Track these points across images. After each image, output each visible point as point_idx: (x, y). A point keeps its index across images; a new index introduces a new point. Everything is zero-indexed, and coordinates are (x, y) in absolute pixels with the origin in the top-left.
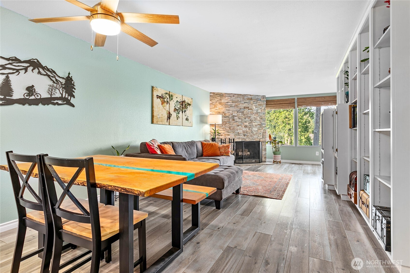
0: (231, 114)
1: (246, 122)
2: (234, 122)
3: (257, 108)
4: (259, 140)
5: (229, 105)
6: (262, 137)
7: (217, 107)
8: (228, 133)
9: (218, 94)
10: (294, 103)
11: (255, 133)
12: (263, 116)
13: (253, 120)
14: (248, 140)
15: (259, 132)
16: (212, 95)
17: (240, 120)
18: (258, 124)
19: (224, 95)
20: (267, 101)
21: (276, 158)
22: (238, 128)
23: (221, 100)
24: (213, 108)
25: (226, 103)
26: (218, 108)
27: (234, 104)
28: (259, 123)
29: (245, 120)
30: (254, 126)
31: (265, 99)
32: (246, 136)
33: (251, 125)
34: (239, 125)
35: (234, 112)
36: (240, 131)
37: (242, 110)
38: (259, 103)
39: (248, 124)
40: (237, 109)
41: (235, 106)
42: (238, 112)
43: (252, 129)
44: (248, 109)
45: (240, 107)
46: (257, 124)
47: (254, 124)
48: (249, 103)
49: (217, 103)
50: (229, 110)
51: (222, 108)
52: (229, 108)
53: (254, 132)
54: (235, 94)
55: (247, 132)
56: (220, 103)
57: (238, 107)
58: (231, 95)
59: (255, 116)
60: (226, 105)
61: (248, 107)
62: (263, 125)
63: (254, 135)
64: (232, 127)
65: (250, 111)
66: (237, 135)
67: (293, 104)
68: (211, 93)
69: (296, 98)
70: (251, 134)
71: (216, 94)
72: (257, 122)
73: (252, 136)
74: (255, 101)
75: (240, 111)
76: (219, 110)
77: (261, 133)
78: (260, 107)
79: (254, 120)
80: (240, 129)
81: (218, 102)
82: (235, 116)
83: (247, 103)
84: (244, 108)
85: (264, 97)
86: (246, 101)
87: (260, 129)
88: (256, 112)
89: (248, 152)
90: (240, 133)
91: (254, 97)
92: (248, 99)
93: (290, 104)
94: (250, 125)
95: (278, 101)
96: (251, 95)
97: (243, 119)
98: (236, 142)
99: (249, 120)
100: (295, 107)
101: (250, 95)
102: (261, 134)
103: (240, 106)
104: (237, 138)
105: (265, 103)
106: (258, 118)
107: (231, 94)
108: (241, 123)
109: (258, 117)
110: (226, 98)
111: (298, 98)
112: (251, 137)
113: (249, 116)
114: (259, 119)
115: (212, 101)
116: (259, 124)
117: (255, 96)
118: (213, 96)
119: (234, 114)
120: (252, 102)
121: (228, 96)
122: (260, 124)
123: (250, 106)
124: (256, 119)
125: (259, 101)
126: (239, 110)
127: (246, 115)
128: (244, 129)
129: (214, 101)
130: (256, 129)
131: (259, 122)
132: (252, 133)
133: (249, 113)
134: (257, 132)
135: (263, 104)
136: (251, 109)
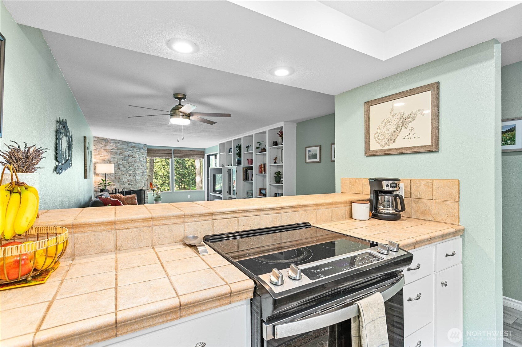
0: (116, 162)
2: (119, 170)
3: (140, 156)
4: (141, 188)
5: (114, 152)
6: (144, 185)
7: (102, 153)
8: (113, 183)
9: (102, 139)
12: (145, 164)
13: (136, 169)
14: (132, 189)
16: (96, 139)
17: (125, 169)
19: (109, 141)
20: (148, 150)
23: (106, 146)
24: (97, 155)
25: (111, 150)
26: (103, 155)
27: (119, 152)
28: (141, 172)
29: (129, 169)
30: (138, 174)
31: (146, 148)
32: (131, 185)
34: (124, 174)
35: (119, 160)
36: (124, 180)
37: (127, 158)
38: (141, 152)
40: (122, 157)
41: (120, 153)
42: (123, 160)
43: (135, 177)
44: (132, 157)
45: (125, 155)
47: (137, 172)
48: (133, 151)
49: (102, 150)
50: (114, 158)
51: (107, 156)
52: (114, 155)
53: (137, 180)
54: (120, 141)
56: (105, 150)
57: (123, 154)
58: (116, 142)
60: (111, 152)
61: (132, 155)
62: (145, 174)
63: (137, 184)
65: (133, 159)
66: (122, 185)
67: (170, 154)
68: (95, 137)
69: (172, 149)
70: (135, 183)
71: (101, 139)
72: (140, 170)
75: (125, 158)
76: (104, 157)
78: (142, 155)
80: (125, 178)
81: (102, 148)
82: (121, 164)
83: (131, 150)
84: (129, 156)
85: (145, 146)
86: (130, 149)
87: (143, 177)
88: (138, 160)
90: (125, 182)
92: (132, 147)
93: (168, 154)
94: (134, 174)
95: (157, 150)
100: (171, 157)
101: (134, 143)
102: (144, 182)
103: (125, 153)
105: (146, 151)
106: (141, 166)
107: (116, 140)
108: (126, 172)
109: (140, 165)
110: (112, 144)
111: (174, 150)
112: (135, 185)
113: (133, 164)
115: (96, 146)
117: (138, 144)
118: (96, 141)
119: (119, 162)
120: (135, 150)
121: (113, 142)
123: (133, 154)
124: (139, 167)
125: (141, 150)
127: (130, 163)
128: (129, 178)
129: (98, 147)
130: (139, 178)
132: (135, 181)
133: (133, 161)
134: (140, 180)
135: (144, 152)
136: (135, 157)
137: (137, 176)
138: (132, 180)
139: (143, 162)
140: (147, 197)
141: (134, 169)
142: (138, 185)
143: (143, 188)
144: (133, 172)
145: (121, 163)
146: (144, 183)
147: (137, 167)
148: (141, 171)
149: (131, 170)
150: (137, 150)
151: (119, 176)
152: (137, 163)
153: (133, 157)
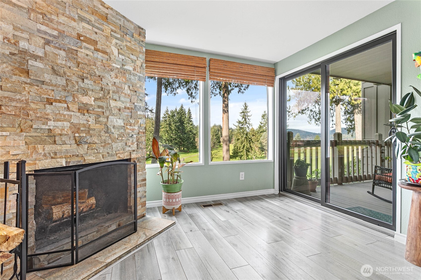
1: (85, 92)
2: (29, 81)
3: (123, 55)
4: (127, 156)
6: (135, 145)
10: (205, 68)
11: (116, 133)
12: (138, 85)
13: (111, 92)
14: (91, 159)
15: (128, 131)
17: (61, 81)
18: (125, 108)
21: (174, 200)
22: (49, 111)
28: (128, 105)
29: (81, 85)
30: (115, 111)
31: (144, 41)
32: (86, 146)
33: (102, 107)
34: (56, 101)
38: (128, 44)
39: (93, 103)
40: (43, 28)
42: (48, 43)
43: (106, 120)
44: (92, 48)
45: (61, 28)
46: (123, 106)
47: (112, 103)
48: (98, 28)
53: (113, 130)
55: (89, 130)
57: (51, 21)
59: (117, 81)
61: (95, 42)
62: (139, 113)
63: (113, 141)
64: (14, 104)
65: (99, 57)
66: (43, 142)
67: (203, 70)
69: (207, 58)
70: (103, 138)
72: (122, 99)
73: (109, 144)
74: (118, 31)
77: (132, 133)
78: (132, 57)
79: (113, 92)
80: (58, 117)
82: (36, 57)
83: (89, 22)
84: (79, 39)
85: (140, 31)
87: (132, 121)
88: (119, 67)
89: (89, 197)
90: (58, 131)
91: (113, 17)
92: (94, 13)
93: (197, 69)
94: (99, 107)
95: (170, 55)
96: (107, 6)
97: (74, 79)
98: (38, 174)
99: (98, 88)
100: (205, 76)
102: (135, 136)
103: (60, 21)
104: (45, 155)
106: (126, 87)
108: (63, 93)
109: (125, 84)
111: (210, 59)
112: (104, 147)
113: (97, 73)
114: (129, 92)
116: (128, 108)
117: (118, 13)
119: (23, 44)
120: (107, 28)
122: (132, 108)
124: (118, 90)
125: (128, 37)
126: (54, 37)
127: (86, 66)
128: (79, 119)
130: (120, 122)
131: (128, 100)
132: (106, 132)
133: (99, 63)
134: (122, 131)
135: (138, 50)
136: (105, 52)
137: (113, 115)
138: (92, 127)
139: (132, 77)
140: (145, 180)
141: (102, 89)
142: (114, 145)
143: (134, 156)
144: (96, 100)
145: (41, 54)
146: (135, 140)
147: (114, 88)
148: (126, 102)
149: (90, 93)
150: (112, 31)
151: (27, 103)
152: (113, 74)
153: (97, 50)
